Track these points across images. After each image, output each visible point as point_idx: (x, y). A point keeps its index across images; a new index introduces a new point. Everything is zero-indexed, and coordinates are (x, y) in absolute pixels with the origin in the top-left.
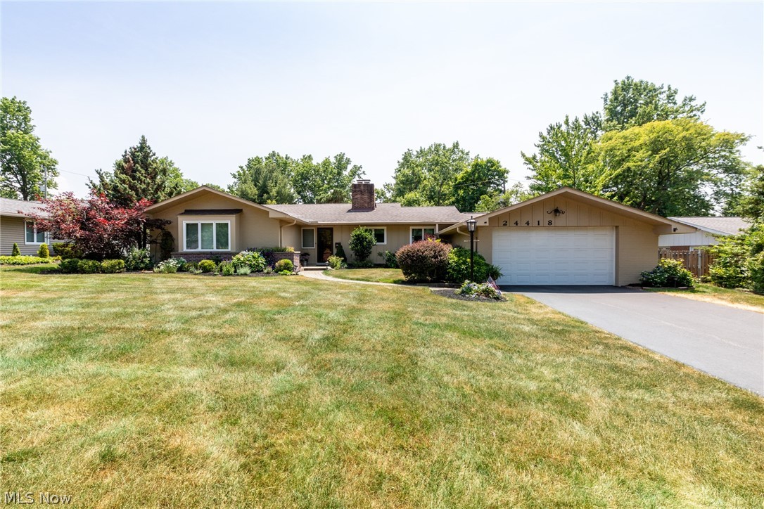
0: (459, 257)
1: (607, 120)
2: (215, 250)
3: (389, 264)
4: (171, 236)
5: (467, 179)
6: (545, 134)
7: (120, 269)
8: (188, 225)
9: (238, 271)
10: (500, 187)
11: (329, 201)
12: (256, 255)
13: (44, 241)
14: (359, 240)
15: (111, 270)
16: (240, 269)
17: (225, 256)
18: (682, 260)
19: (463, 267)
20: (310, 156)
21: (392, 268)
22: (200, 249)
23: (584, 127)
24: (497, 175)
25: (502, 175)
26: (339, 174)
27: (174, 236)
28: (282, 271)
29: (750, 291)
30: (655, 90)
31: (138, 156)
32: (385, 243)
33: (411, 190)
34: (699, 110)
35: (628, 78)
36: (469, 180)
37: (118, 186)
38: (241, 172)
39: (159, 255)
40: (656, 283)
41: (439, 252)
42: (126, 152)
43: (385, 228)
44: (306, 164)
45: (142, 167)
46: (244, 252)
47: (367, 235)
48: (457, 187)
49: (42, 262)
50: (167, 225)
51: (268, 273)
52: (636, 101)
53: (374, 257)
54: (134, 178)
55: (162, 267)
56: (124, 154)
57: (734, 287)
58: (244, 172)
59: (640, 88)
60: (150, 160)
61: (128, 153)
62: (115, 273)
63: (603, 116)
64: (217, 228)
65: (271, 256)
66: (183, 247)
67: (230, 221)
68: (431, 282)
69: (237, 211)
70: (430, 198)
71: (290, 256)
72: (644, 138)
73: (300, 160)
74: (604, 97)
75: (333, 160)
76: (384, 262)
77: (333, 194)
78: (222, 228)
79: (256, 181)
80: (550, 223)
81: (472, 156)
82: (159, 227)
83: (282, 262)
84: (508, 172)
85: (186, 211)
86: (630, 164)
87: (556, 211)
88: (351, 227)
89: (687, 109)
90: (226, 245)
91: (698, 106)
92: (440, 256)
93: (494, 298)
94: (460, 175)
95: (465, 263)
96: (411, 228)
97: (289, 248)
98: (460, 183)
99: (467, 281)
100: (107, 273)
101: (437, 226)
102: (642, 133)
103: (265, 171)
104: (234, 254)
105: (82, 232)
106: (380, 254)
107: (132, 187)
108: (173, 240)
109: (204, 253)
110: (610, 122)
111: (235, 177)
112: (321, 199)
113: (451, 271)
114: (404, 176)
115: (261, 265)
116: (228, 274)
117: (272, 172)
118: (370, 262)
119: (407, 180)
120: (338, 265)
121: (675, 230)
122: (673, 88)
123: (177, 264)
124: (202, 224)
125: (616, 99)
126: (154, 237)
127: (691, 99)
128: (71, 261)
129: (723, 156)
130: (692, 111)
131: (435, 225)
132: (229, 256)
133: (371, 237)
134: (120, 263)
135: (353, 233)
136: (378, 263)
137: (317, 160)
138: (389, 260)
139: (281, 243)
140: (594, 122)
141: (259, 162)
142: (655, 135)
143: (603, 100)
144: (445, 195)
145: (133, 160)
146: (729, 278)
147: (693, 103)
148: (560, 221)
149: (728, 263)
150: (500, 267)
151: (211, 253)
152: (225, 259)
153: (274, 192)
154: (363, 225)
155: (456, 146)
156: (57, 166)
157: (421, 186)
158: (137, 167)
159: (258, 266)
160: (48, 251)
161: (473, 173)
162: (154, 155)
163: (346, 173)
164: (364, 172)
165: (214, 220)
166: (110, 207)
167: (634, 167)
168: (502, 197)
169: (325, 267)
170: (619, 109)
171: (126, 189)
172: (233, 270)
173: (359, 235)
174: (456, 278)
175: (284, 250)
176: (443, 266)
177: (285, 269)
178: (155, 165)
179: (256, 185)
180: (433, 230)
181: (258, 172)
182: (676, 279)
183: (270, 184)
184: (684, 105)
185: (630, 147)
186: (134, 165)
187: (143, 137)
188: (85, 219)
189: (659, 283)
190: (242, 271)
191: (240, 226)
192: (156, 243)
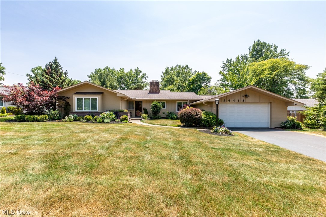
0: (206, 115)
1: (251, 58)
2: (91, 110)
3: (168, 117)
4: (69, 104)
5: (194, 81)
6: (225, 62)
7: (46, 119)
8: (78, 99)
9: (104, 121)
10: (208, 84)
11: (135, 89)
12: (111, 113)
13: (3, 106)
14: (155, 107)
15: (42, 120)
16: (105, 120)
17: (95, 114)
18: (297, 117)
19: (209, 120)
20: (123, 68)
21: (170, 119)
22: (83, 110)
23: (241, 60)
24: (206, 79)
25: (209, 79)
26: (137, 77)
27: (71, 104)
28: (124, 121)
29: (322, 130)
30: (269, 46)
31: (53, 67)
32: (166, 108)
33: (170, 85)
34: (287, 55)
35: (259, 40)
36: (195, 81)
37: (44, 80)
38: (92, 75)
39: (63, 113)
40: (288, 127)
41: (198, 113)
42: (47, 64)
43: (166, 101)
44: (122, 72)
45: (55, 72)
46: (106, 112)
47: (158, 104)
48: (189, 84)
49: (3, 116)
50: (67, 99)
51: (118, 122)
52: (262, 50)
53: (161, 114)
54: (51, 76)
55: (67, 119)
56: (46, 65)
57: (315, 128)
58: (94, 75)
59: (263, 45)
60: (58, 69)
61: (48, 65)
62: (44, 121)
63: (249, 56)
64: (92, 100)
65: (118, 114)
66: (75, 109)
67: (98, 97)
68: (195, 126)
69: (101, 93)
70: (178, 88)
71: (126, 114)
72: (268, 66)
73: (118, 71)
74: (249, 48)
75: (134, 71)
76: (166, 117)
77: (137, 86)
78: (94, 100)
79: (100, 79)
80: (243, 101)
81: (193, 71)
82: (64, 100)
83: (124, 116)
84: (211, 78)
85: (76, 92)
86: (263, 76)
87: (246, 96)
88: (152, 101)
89: (282, 54)
90: (96, 108)
91: (287, 53)
92: (199, 115)
93: (229, 134)
94: (190, 79)
95: (209, 118)
96: (177, 102)
97: (126, 110)
98: (191, 82)
99: (215, 127)
100: (39, 122)
101: (189, 101)
102: (267, 63)
103: (104, 75)
104: (101, 113)
105: (27, 102)
106: (164, 113)
107: (51, 81)
108: (70, 106)
109: (86, 112)
110: (252, 59)
111: (89, 77)
112: (131, 88)
113: (203, 121)
114: (167, 78)
115: (114, 118)
116: (100, 122)
117: (107, 75)
118: (160, 116)
119: (169, 81)
120: (146, 118)
121: (295, 104)
122: (276, 46)
123: (74, 117)
124: (85, 99)
125: (254, 49)
126: (61, 105)
127: (284, 50)
128: (22, 116)
129: (297, 74)
130: (284, 55)
131: (188, 100)
132: (98, 114)
133: (160, 105)
134: (46, 117)
135: (152, 104)
136: (163, 117)
137: (126, 71)
138: (168, 115)
139: (121, 108)
140: (245, 58)
141: (101, 71)
142: (272, 64)
143: (249, 49)
144: (185, 87)
145: (51, 68)
146: (312, 124)
147: (284, 52)
148: (248, 100)
149: (311, 118)
150: (224, 120)
151: (90, 112)
152: (97, 115)
153: (108, 84)
154: (157, 100)
155: (187, 66)
156: (4, 70)
157: (174, 83)
158: (53, 72)
159: (113, 118)
160: (5, 110)
161: (196, 78)
162: (61, 66)
163: (139, 76)
164: (147, 76)
165: (91, 97)
166: (41, 90)
167: (264, 77)
168: (209, 89)
169: (141, 119)
170: (255, 53)
171: (48, 82)
172: (102, 120)
173: (155, 104)
174: (206, 124)
175: (123, 111)
176: (200, 119)
177: (125, 120)
178: (61, 71)
179: (100, 81)
180: (186, 103)
181: (101, 75)
182: (296, 125)
183: (107, 80)
184: (281, 53)
185: (262, 69)
186: (52, 71)
187: (56, 58)
188: (28, 96)
189: (290, 127)
190: (106, 121)
191: (103, 100)
192: (62, 107)
